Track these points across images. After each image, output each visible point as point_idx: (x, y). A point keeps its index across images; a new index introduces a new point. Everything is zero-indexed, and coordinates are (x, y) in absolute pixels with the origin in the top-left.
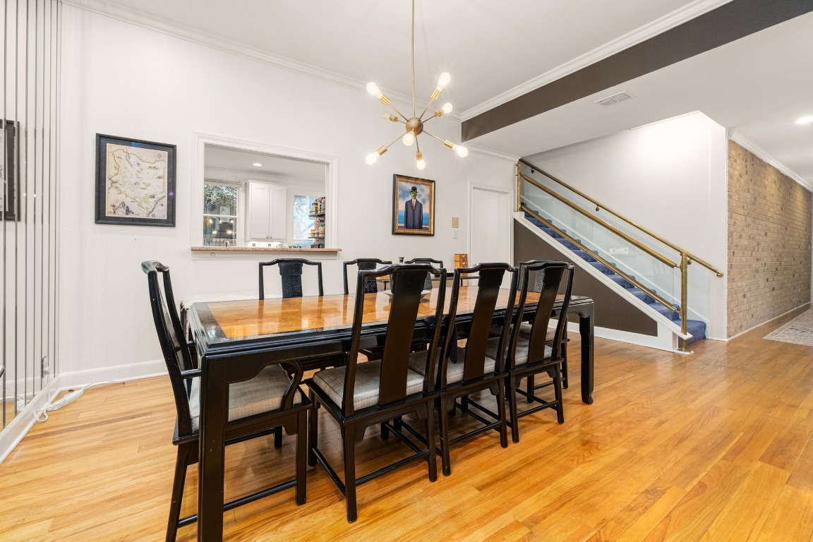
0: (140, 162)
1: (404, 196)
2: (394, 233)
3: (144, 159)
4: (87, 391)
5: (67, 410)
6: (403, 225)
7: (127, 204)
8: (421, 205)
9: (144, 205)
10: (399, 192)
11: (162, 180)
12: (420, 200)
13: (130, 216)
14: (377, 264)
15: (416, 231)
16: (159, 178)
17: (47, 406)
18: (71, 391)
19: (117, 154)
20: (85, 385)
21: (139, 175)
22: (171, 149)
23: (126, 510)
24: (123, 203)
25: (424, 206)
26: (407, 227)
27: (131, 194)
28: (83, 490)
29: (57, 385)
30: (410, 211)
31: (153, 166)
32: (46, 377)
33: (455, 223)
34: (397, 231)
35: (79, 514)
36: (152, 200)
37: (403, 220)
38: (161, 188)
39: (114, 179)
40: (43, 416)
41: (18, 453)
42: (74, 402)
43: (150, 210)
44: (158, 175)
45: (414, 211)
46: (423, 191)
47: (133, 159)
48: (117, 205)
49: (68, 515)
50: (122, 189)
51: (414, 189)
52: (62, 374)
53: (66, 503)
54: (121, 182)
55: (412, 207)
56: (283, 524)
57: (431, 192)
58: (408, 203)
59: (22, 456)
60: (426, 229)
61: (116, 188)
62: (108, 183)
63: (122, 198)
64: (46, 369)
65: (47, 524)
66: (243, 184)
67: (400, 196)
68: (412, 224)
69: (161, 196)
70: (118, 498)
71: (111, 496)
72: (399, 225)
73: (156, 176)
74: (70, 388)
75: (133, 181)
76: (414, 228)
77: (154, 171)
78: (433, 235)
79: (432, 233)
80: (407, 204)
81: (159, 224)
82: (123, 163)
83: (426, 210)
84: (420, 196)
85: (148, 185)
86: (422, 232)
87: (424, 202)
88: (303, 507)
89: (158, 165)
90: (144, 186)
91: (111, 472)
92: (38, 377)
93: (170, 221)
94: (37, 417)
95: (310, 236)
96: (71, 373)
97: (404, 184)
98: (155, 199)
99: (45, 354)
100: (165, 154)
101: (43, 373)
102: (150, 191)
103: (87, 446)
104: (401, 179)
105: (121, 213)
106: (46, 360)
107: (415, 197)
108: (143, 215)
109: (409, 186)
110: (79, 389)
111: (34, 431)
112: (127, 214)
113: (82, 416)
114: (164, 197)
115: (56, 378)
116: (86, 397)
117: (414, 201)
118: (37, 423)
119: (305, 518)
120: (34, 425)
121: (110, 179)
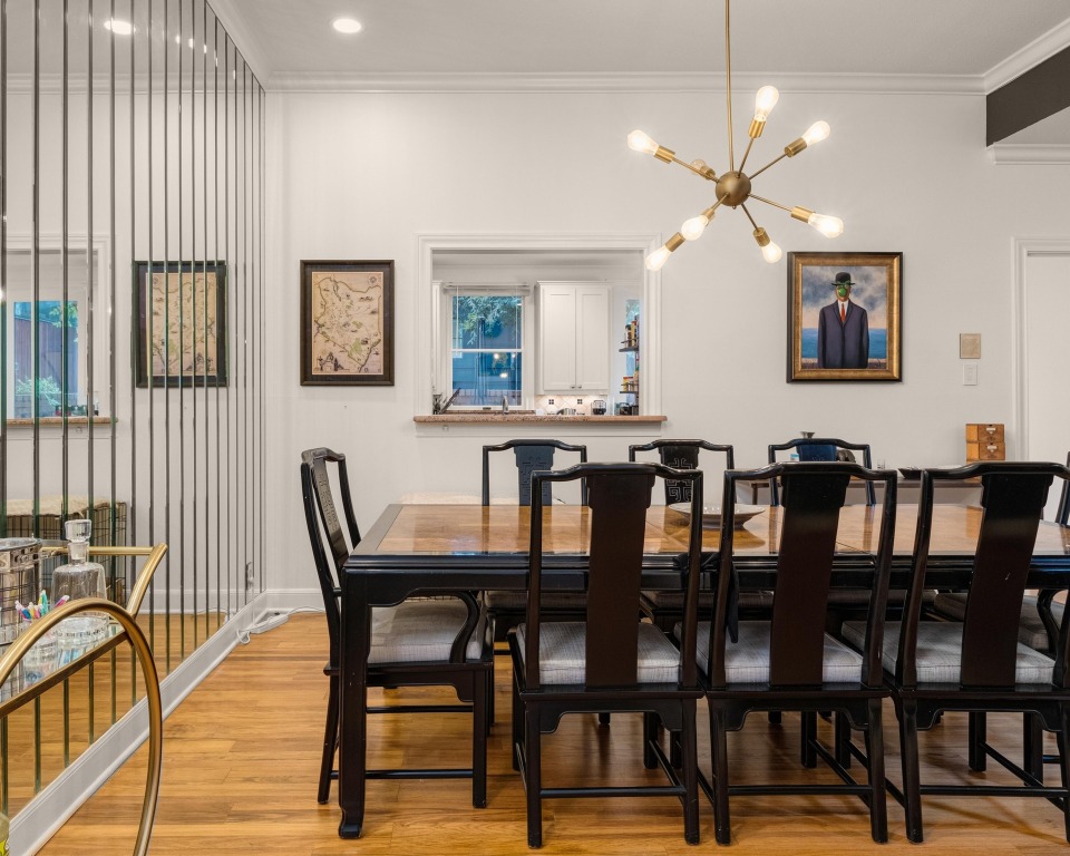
0: (350, 293)
1: (814, 296)
2: (792, 379)
3: (354, 287)
4: (292, 618)
5: (270, 635)
6: (815, 361)
7: (335, 356)
8: (863, 314)
9: (355, 355)
10: (802, 290)
11: (376, 316)
12: (858, 302)
13: (339, 373)
14: (701, 449)
15: (850, 373)
16: (373, 312)
17: (251, 627)
18: (277, 614)
19: (323, 286)
20: (290, 610)
21: (350, 312)
22: (387, 266)
23: (296, 754)
24: (331, 354)
25: (870, 315)
26: (825, 363)
27: (340, 341)
28: (264, 723)
29: (263, 603)
30: (833, 329)
31: (364, 296)
32: (250, 590)
33: (970, 347)
34: (798, 375)
35: (257, 744)
36: (364, 347)
37: (814, 348)
38: (373, 327)
39: (321, 322)
40: (245, 638)
41: (219, 672)
42: (277, 628)
43: (363, 362)
44: (372, 309)
45: (843, 328)
46: (870, 283)
47: (342, 290)
48: (324, 358)
49: (247, 742)
50: (330, 335)
51: (844, 279)
52: (269, 591)
53: (248, 731)
54: (328, 325)
55: (839, 319)
56: (447, 820)
57: (891, 280)
58: (827, 312)
59: (221, 676)
60: (879, 365)
61: (323, 333)
62: (314, 327)
63: (330, 347)
64: (250, 579)
65: (230, 744)
66: (532, 289)
67: (806, 298)
68: (839, 358)
69: (374, 340)
70: (292, 740)
71: (286, 736)
72: (804, 360)
73: (369, 311)
74: (277, 610)
75: (342, 321)
76: (844, 365)
77: (366, 304)
78: (899, 380)
79: (896, 375)
80: (823, 314)
81: (374, 383)
82: (331, 297)
83: (877, 322)
84: (859, 292)
85: (359, 325)
86: (867, 373)
87: (872, 303)
88: (482, 812)
89: (372, 293)
90: (354, 328)
91: (293, 712)
92: (242, 590)
93: (387, 378)
94: (240, 637)
95: (622, 388)
96: (278, 590)
97: (816, 270)
98: (369, 346)
99: (249, 559)
100: (379, 275)
101: (247, 584)
102: (362, 334)
103: (279, 679)
104: (807, 261)
105: (329, 370)
106: (250, 567)
107: (846, 297)
108: (354, 371)
109: (829, 274)
110: (285, 613)
111: (238, 652)
112: (336, 370)
113: (282, 646)
114: (380, 340)
115: (263, 594)
116: (291, 624)
117: (843, 305)
118: (239, 645)
119: (476, 824)
120: (237, 645)
121: (316, 322)
